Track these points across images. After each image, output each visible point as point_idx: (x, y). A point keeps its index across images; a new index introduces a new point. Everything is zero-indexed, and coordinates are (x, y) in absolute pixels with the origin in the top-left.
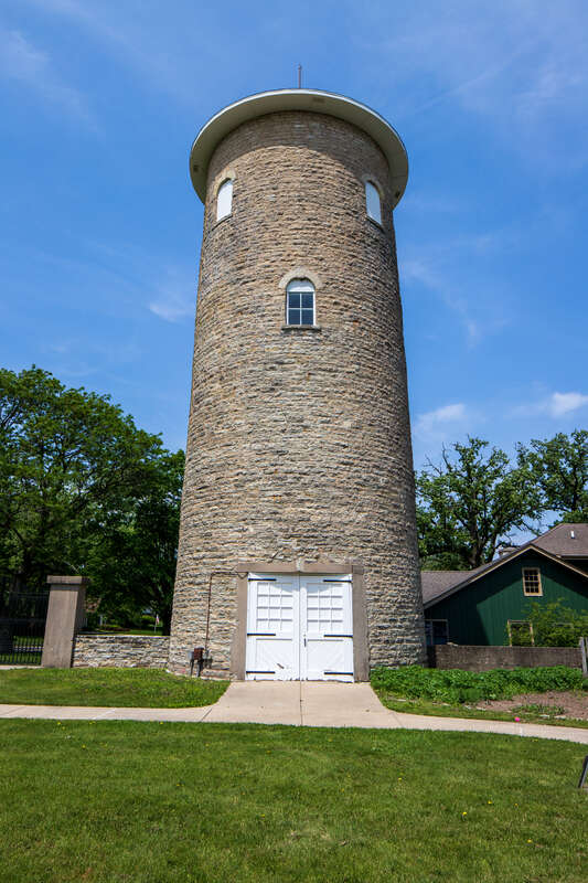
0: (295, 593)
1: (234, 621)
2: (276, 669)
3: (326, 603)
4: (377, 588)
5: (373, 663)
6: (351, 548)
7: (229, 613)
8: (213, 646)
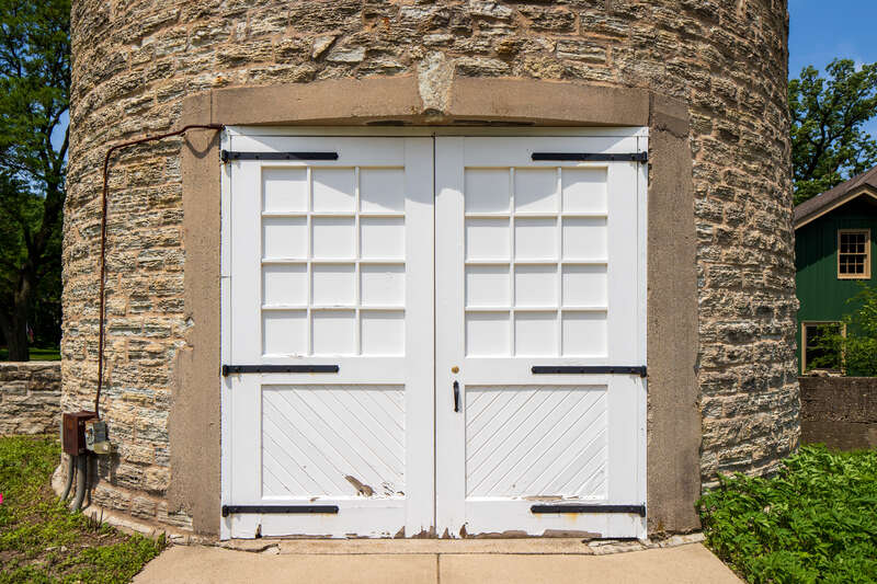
0: (416, 211)
1: (176, 321)
2: (344, 496)
3: (544, 245)
4: (725, 195)
5: (712, 460)
6: (646, 29)
7: (162, 290)
8: (117, 410)
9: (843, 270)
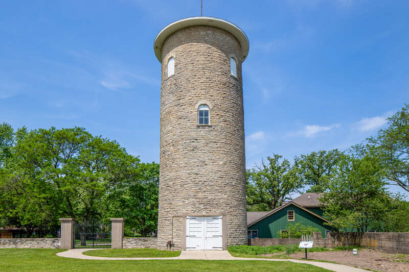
0: (203, 222)
1: (182, 232)
3: (213, 225)
4: (231, 220)
5: (229, 244)
6: (222, 207)
8: (174, 240)
9: (289, 219)
